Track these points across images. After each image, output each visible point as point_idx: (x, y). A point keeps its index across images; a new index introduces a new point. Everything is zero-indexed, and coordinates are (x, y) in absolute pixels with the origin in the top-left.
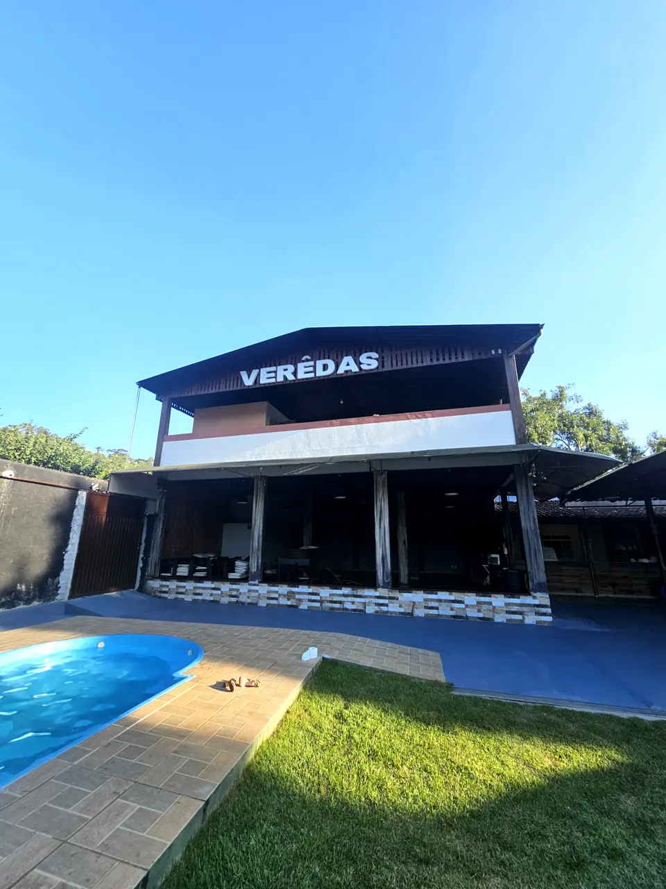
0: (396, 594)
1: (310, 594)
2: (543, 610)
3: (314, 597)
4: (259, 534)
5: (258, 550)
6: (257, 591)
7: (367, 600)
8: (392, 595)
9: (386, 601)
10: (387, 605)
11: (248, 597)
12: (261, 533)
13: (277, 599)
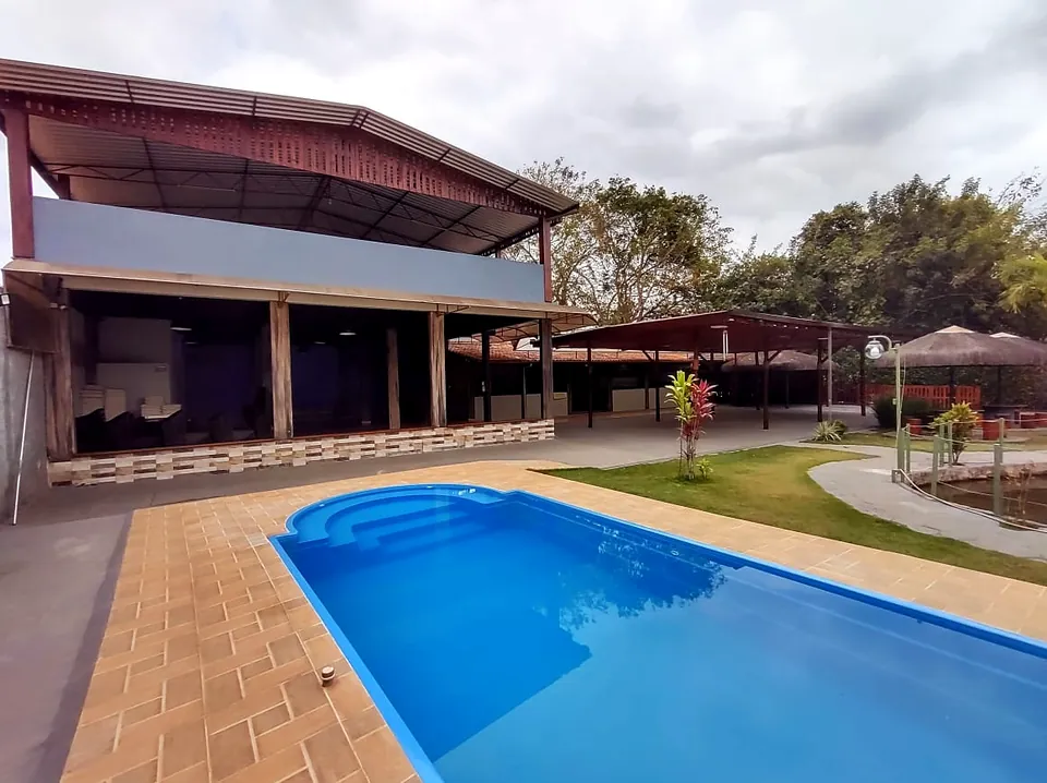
0: (452, 431)
1: (363, 443)
2: (549, 429)
3: (368, 446)
4: (285, 380)
5: (286, 400)
6: (291, 449)
7: (424, 440)
8: (447, 433)
9: (442, 439)
10: (443, 442)
11: (278, 458)
12: (289, 378)
13: (320, 454)
